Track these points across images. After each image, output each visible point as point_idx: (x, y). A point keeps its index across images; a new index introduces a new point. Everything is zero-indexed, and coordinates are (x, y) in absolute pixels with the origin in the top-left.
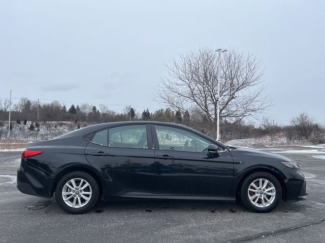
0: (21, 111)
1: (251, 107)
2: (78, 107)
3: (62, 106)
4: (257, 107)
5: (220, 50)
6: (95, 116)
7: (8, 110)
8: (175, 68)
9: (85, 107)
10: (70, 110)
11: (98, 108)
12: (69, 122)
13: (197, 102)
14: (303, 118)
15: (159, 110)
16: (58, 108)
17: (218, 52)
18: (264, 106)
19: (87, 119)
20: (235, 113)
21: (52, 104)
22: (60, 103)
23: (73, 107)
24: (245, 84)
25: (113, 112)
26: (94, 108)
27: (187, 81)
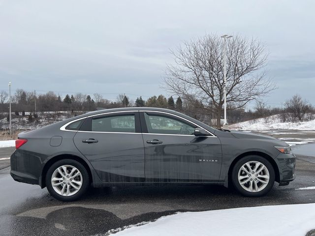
0: (17, 102)
1: (255, 92)
2: (72, 97)
3: (57, 96)
4: (260, 91)
5: (226, 36)
6: (90, 105)
7: (5, 102)
8: (181, 55)
9: (79, 96)
10: (64, 100)
11: (92, 98)
12: (66, 112)
13: (203, 88)
14: (296, 100)
15: (152, 97)
16: (53, 98)
17: (223, 38)
18: (268, 90)
19: (83, 108)
20: (239, 97)
21: (48, 95)
22: (55, 93)
23: (67, 97)
24: (249, 69)
25: (107, 101)
26: (89, 97)
27: (193, 68)
